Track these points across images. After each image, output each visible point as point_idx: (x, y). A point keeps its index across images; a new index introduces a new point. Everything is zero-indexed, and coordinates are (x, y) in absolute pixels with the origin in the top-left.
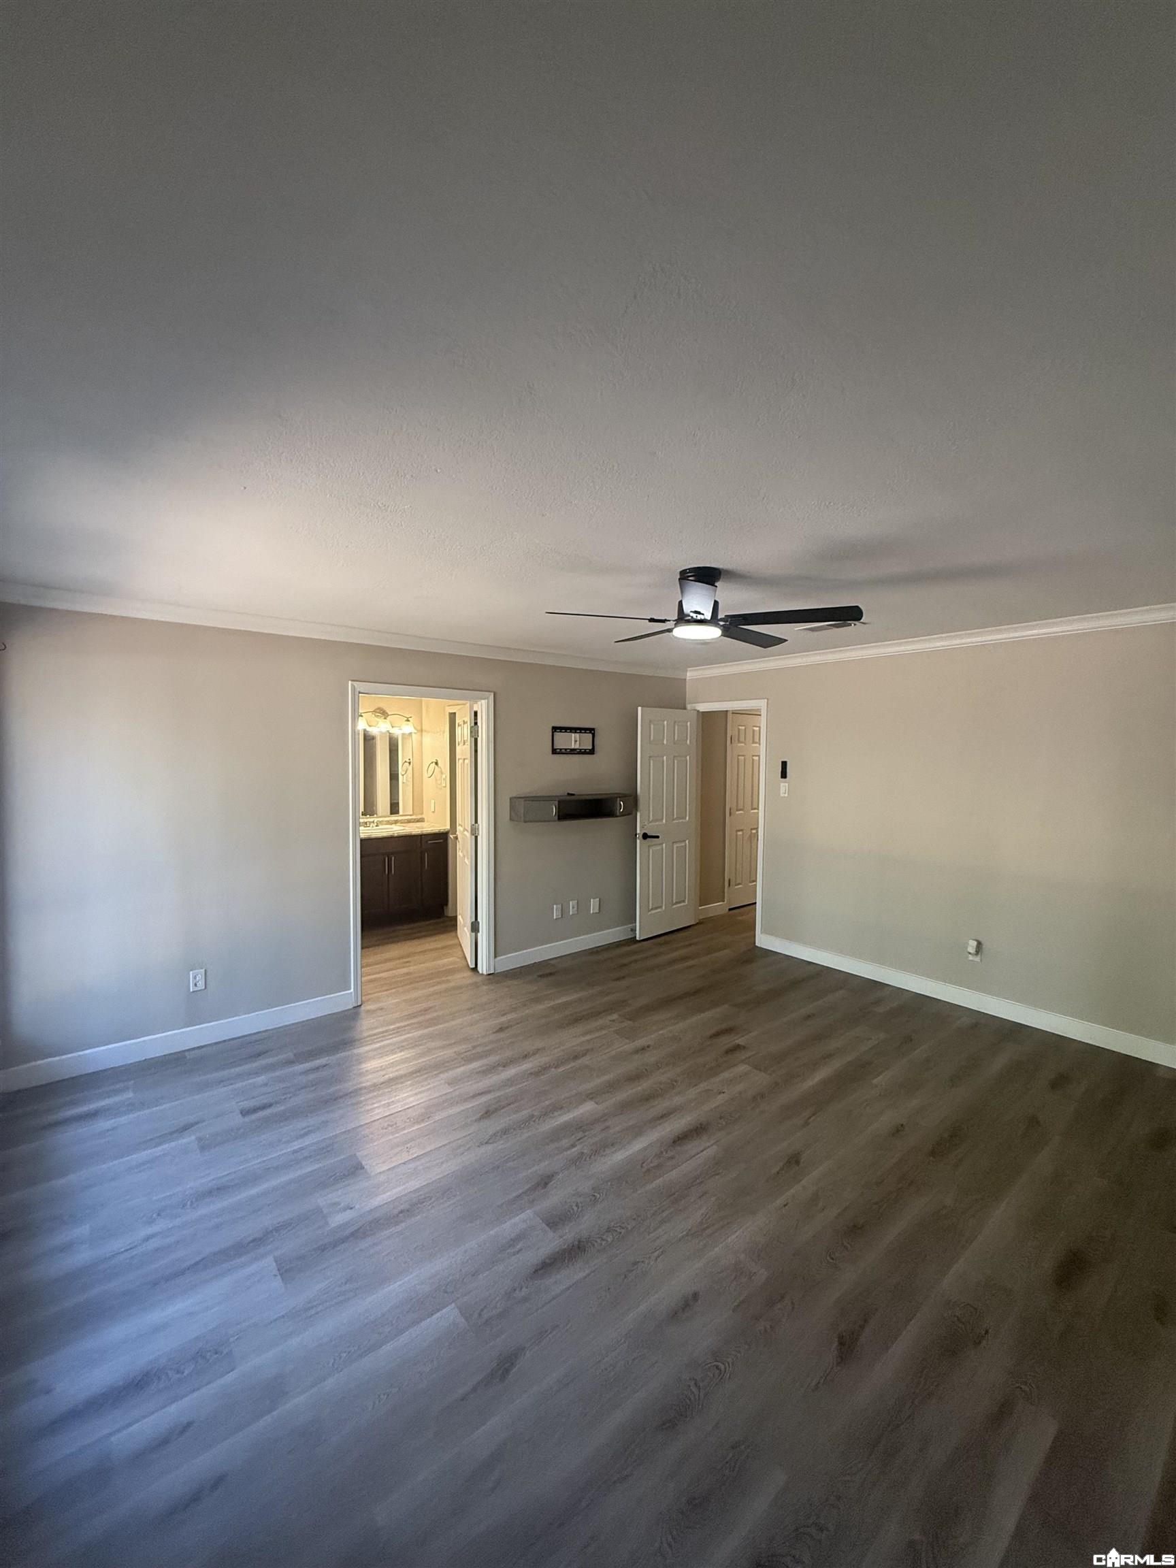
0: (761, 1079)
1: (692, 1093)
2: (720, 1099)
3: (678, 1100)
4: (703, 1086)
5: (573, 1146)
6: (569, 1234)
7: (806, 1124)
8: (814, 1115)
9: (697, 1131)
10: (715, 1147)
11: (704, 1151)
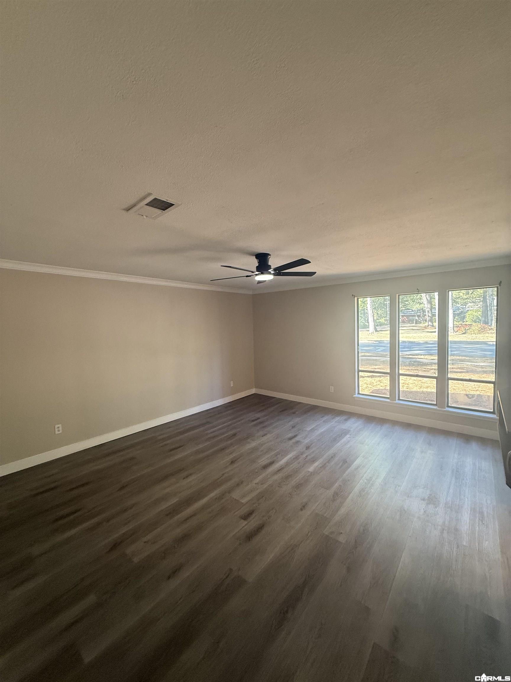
0: (236, 495)
1: (270, 482)
2: (257, 481)
3: (276, 477)
4: (265, 486)
5: (307, 456)
6: (294, 440)
7: (223, 474)
8: (219, 478)
9: (265, 467)
10: (259, 462)
11: (263, 461)
